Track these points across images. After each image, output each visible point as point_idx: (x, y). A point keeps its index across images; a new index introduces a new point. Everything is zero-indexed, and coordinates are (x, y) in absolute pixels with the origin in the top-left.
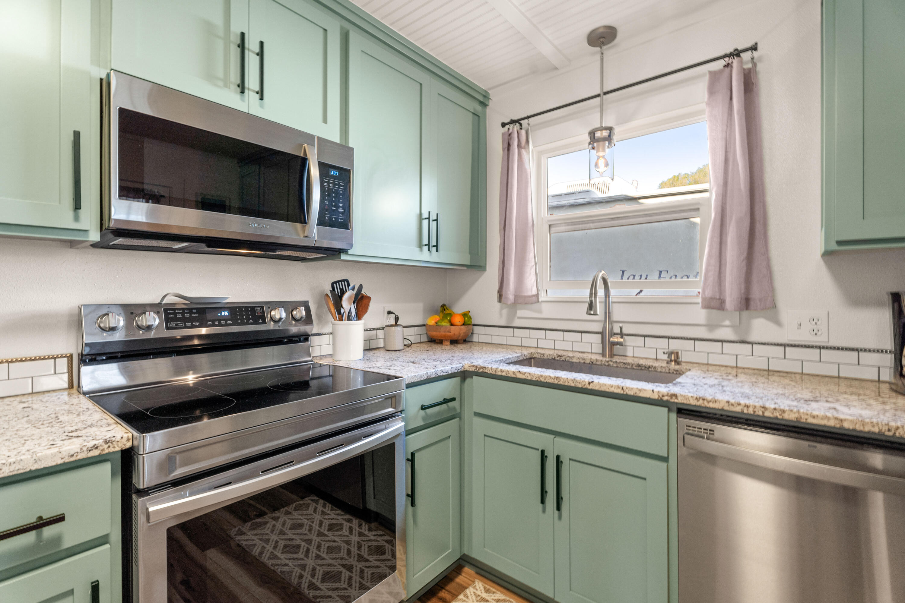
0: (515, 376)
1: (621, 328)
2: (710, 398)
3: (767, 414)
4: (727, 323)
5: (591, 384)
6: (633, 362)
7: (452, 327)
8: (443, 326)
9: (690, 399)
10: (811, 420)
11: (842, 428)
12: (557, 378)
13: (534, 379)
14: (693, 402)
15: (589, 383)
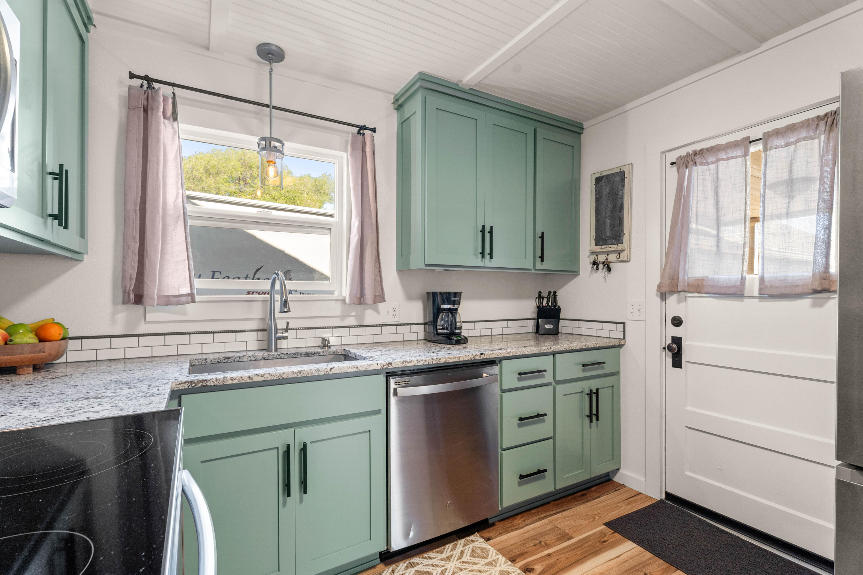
2: (408, 360)
5: (333, 370)
6: (302, 352)
8: (24, 344)
9: (399, 363)
10: (450, 361)
12: (300, 372)
13: (275, 378)
14: (401, 365)
15: (331, 370)
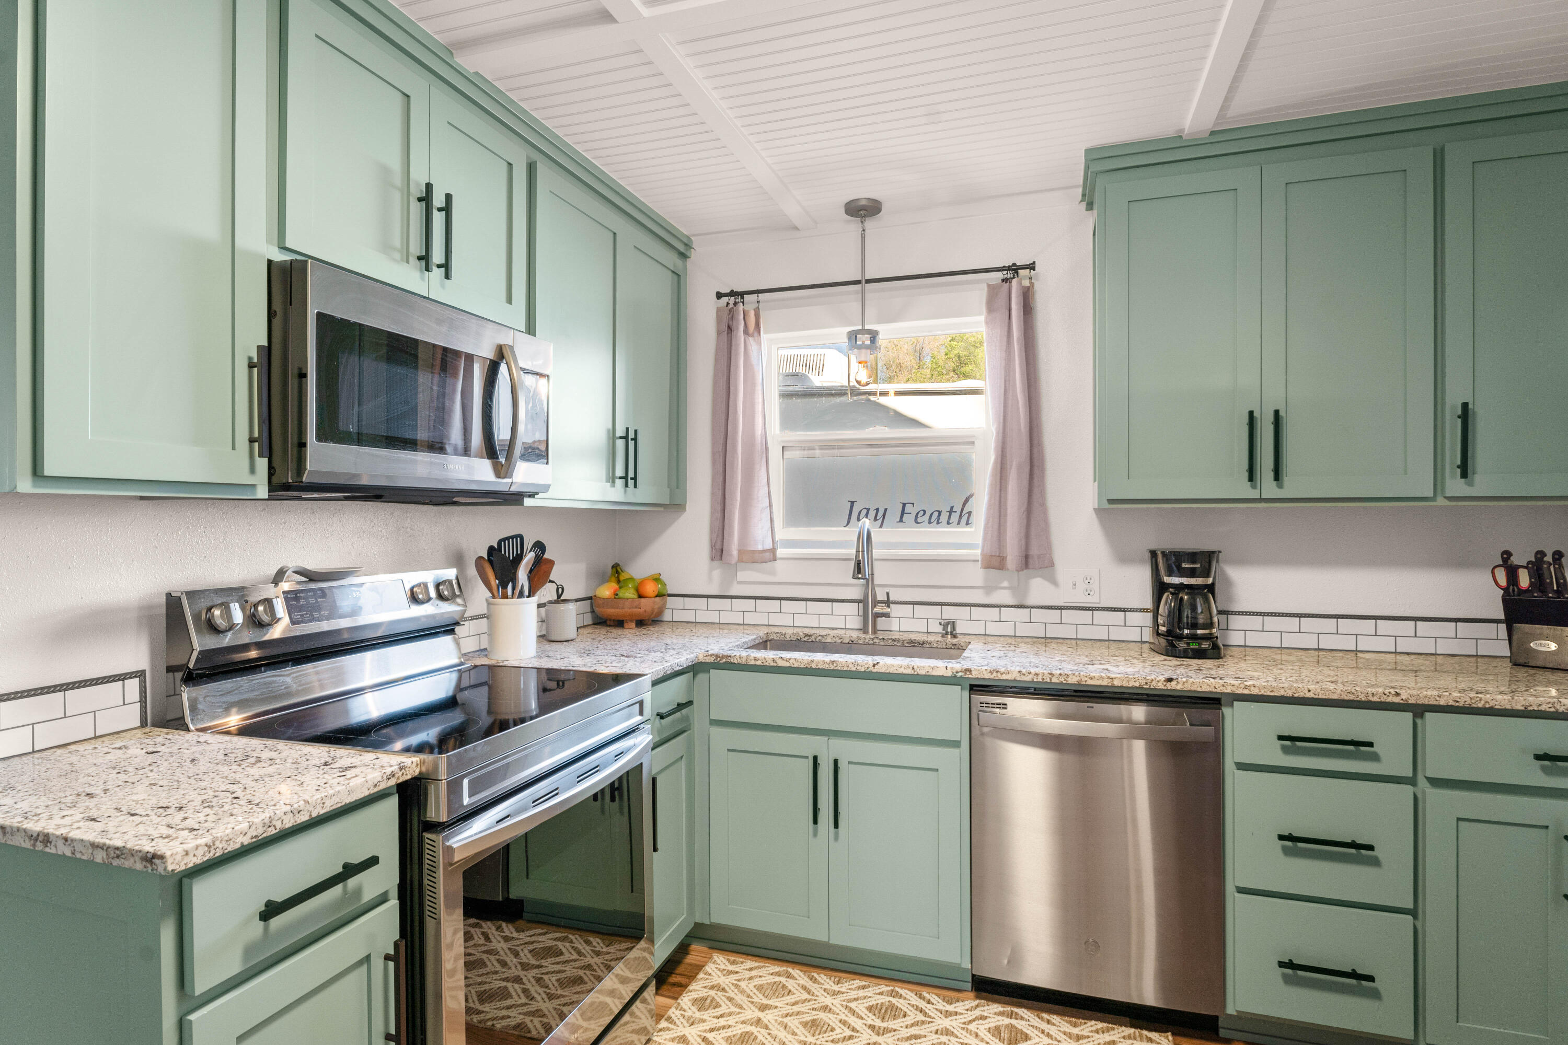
0: (775, 665)
1: (888, 594)
2: (1002, 670)
3: (1054, 680)
4: (1005, 584)
5: (876, 666)
6: (904, 639)
7: (642, 600)
8: (628, 599)
9: (985, 672)
10: (1090, 682)
11: (1113, 686)
12: (833, 662)
13: (802, 666)
14: (987, 676)
15: (874, 666)
